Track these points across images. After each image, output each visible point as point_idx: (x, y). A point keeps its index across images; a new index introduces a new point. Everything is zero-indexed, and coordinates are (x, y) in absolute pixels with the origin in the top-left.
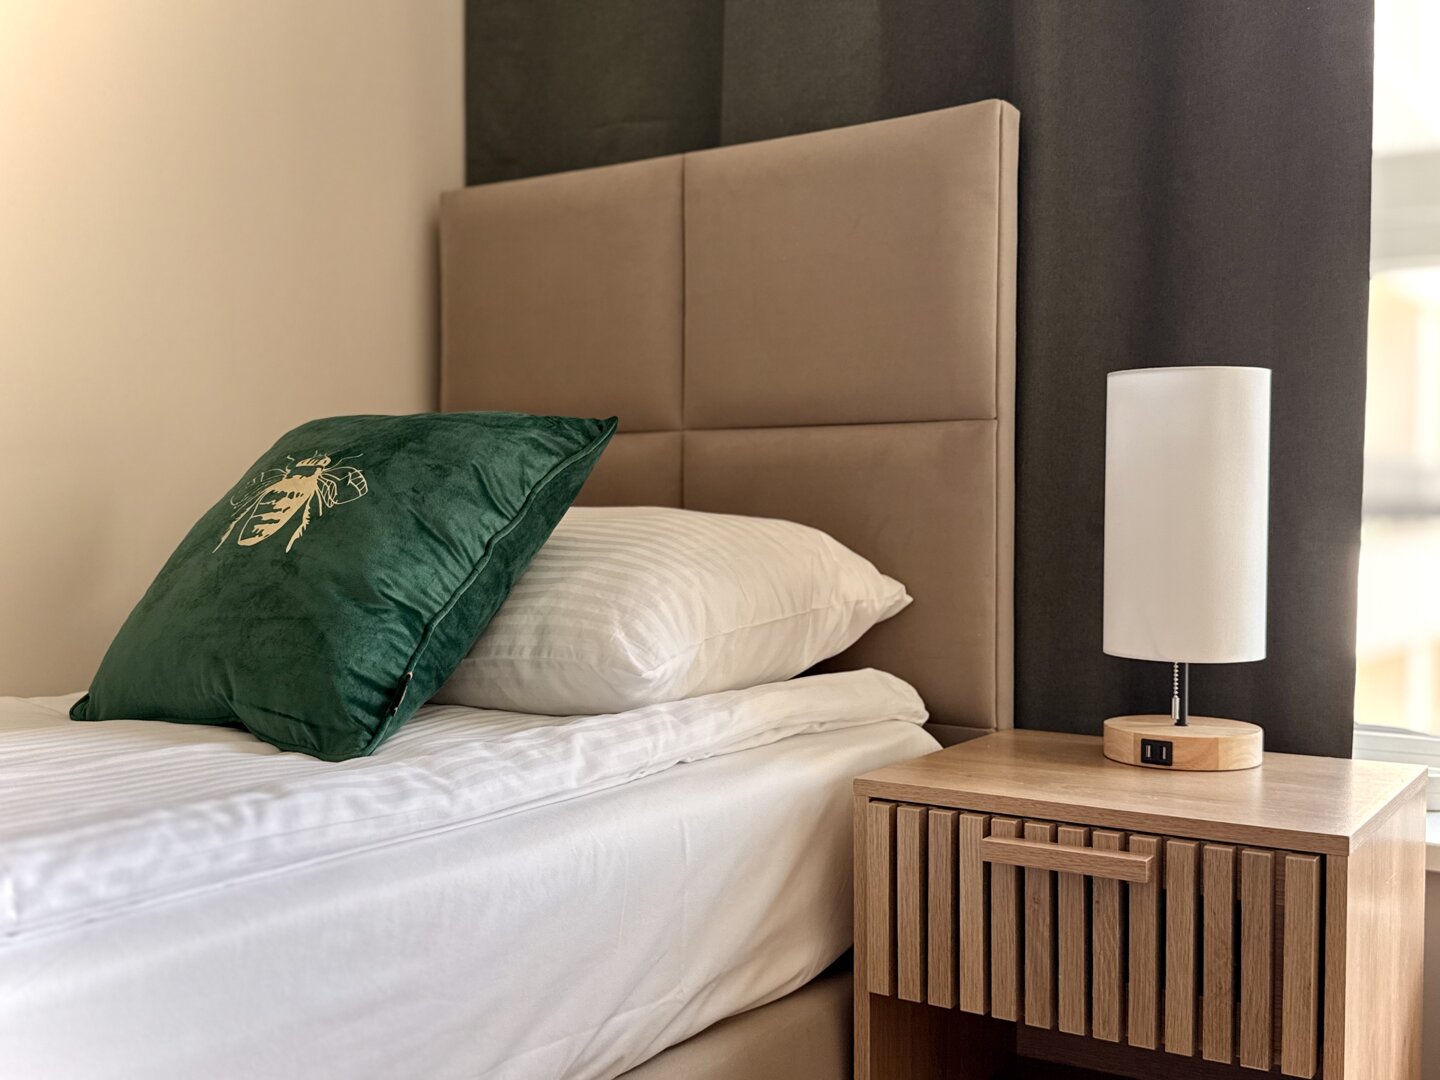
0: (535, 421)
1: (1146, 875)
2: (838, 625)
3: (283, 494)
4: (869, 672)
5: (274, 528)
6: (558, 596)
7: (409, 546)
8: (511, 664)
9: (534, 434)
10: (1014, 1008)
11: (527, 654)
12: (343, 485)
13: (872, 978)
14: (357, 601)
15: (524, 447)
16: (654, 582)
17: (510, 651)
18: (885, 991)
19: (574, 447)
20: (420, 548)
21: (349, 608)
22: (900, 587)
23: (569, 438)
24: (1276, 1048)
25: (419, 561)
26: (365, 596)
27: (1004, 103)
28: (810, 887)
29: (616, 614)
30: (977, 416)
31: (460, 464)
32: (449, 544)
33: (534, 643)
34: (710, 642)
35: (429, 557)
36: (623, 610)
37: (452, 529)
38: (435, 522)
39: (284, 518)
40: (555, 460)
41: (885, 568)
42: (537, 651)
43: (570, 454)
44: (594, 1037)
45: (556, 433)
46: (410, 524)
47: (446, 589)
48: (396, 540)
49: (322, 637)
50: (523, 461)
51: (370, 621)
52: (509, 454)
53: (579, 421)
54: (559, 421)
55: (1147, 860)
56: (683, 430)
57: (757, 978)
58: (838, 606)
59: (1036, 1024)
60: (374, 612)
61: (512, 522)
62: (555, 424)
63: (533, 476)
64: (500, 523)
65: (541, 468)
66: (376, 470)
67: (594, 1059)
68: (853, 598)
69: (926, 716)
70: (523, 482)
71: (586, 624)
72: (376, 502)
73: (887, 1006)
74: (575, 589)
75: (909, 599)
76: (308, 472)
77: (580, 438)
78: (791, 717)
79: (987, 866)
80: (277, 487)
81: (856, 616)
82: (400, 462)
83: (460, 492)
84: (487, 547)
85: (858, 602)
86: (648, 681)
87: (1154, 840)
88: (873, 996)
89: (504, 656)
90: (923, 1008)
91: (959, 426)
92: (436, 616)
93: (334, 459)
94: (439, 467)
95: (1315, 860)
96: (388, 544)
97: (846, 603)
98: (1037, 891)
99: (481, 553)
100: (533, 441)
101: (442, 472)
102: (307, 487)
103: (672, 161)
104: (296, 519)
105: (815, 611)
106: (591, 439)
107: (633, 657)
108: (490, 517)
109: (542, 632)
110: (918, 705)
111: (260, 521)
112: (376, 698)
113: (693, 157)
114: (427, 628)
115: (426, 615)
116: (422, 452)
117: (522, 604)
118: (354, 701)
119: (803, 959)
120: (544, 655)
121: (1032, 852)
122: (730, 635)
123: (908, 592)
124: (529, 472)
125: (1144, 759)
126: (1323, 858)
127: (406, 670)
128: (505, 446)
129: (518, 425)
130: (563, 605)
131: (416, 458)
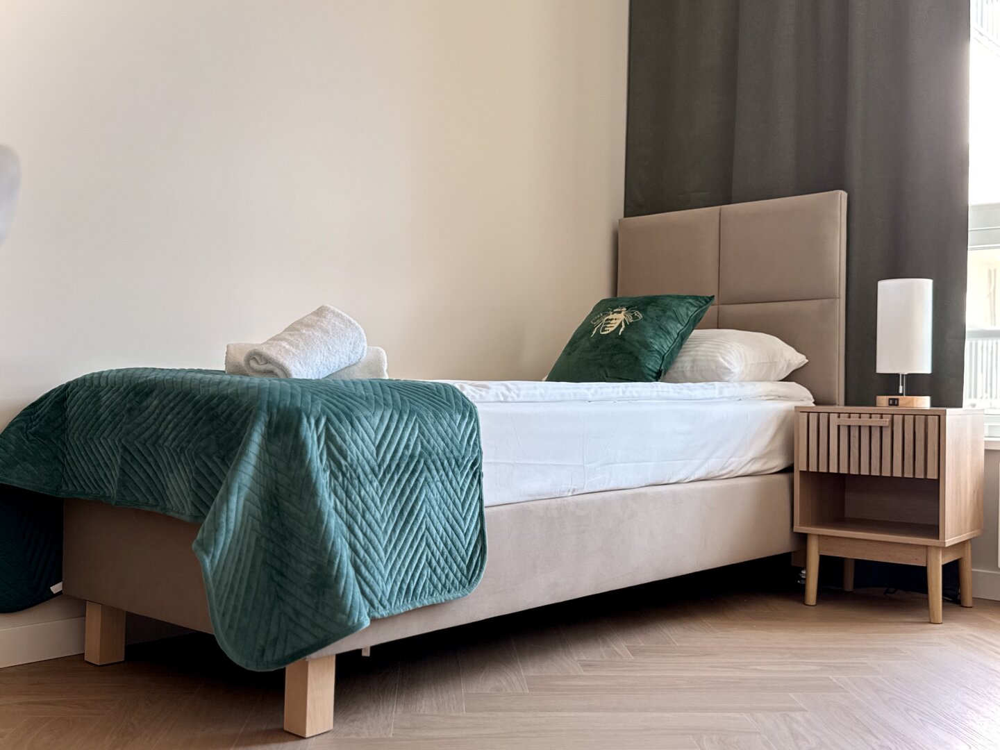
0: (690, 297)
1: (887, 424)
2: (783, 368)
3: (612, 319)
4: (794, 383)
5: (613, 329)
6: (698, 351)
7: (658, 333)
8: (683, 372)
9: (690, 300)
10: (847, 469)
11: (689, 368)
12: (633, 316)
13: (801, 466)
14: (646, 348)
15: (687, 305)
16: (729, 346)
17: (682, 368)
18: (805, 469)
19: (701, 305)
20: (660, 333)
21: (643, 350)
22: (803, 357)
23: (700, 302)
24: (926, 473)
25: (661, 337)
26: (647, 346)
27: (842, 191)
28: (779, 441)
29: (718, 355)
30: (833, 297)
31: (669, 309)
32: (669, 333)
33: (691, 364)
34: (746, 366)
35: (663, 336)
36: (721, 354)
37: (669, 328)
38: (664, 327)
39: (616, 326)
40: (696, 309)
41: (798, 351)
42: (692, 367)
43: (701, 307)
44: (727, 461)
45: (697, 300)
46: (657, 327)
47: (668, 346)
48: (654, 331)
49: (637, 358)
50: (687, 309)
51: (650, 353)
52: (683, 306)
53: (703, 297)
54: (697, 297)
55: (888, 420)
56: (718, 305)
57: (765, 463)
58: (783, 361)
59: (854, 473)
60: (650, 351)
61: (685, 327)
62: (696, 298)
63: (690, 314)
64: (682, 327)
65: (692, 311)
66: (643, 311)
67: (727, 467)
68: (787, 359)
69: (813, 401)
70: (687, 315)
71: (709, 358)
72: (646, 320)
73: (804, 474)
74: (703, 349)
75: (807, 361)
76: (620, 312)
77: (704, 302)
78: (771, 391)
79: (839, 426)
80: (610, 317)
81: (788, 366)
82: (650, 309)
83: (670, 317)
84: (678, 334)
85: (790, 360)
86: (732, 373)
87: (890, 416)
88: (801, 472)
89: (680, 369)
90: (818, 473)
91: (825, 301)
92: (665, 354)
93: (627, 309)
94: (663, 310)
95: (937, 417)
96: (651, 332)
97: (785, 361)
98: (855, 433)
99: (676, 336)
100: (689, 303)
101: (664, 311)
102: (621, 317)
103: (718, 207)
104: (620, 326)
105: (775, 362)
106: (707, 302)
107: (727, 365)
108: (679, 325)
109: (694, 361)
110: (811, 396)
111: (606, 327)
112: (654, 375)
113: (722, 206)
114: (663, 357)
115: (663, 353)
116: (657, 306)
117: (685, 354)
118: (648, 374)
119: (778, 463)
120: (695, 368)
121: (853, 421)
122: (752, 364)
123: (807, 358)
124: (689, 312)
125: (890, 405)
126: (939, 416)
127: (660, 367)
128: (682, 304)
129: (685, 297)
130: (700, 353)
131: (655, 308)
